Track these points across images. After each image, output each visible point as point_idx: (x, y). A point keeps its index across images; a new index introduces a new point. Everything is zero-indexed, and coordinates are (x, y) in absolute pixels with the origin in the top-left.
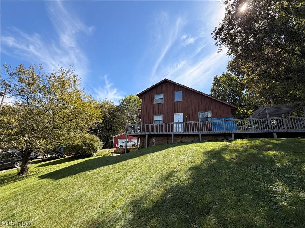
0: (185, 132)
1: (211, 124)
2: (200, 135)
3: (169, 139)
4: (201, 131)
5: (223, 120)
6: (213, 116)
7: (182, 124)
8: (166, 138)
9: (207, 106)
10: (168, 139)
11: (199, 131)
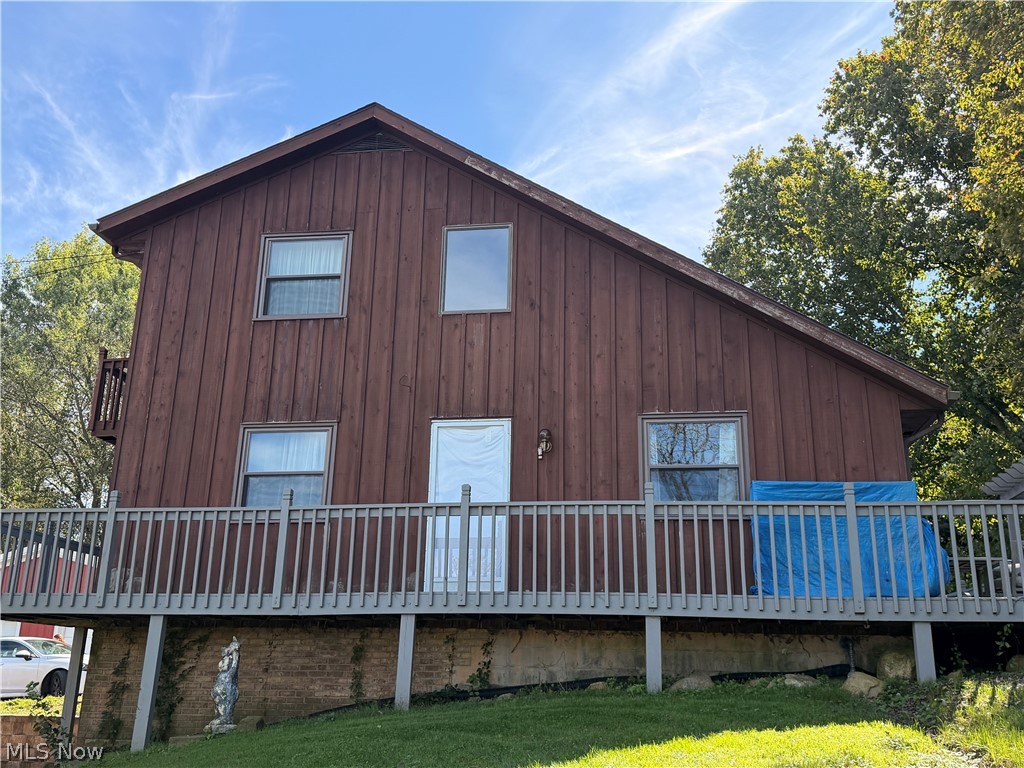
0: (516, 597)
1: (748, 522)
2: (653, 630)
3: (374, 657)
4: (661, 589)
5: (850, 500)
6: (757, 462)
7: (502, 520)
8: (349, 640)
9: (715, 374)
10: (359, 655)
11: (643, 588)
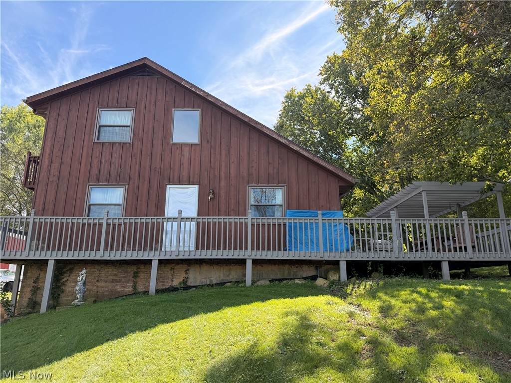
0: (198, 252)
1: (285, 225)
2: (249, 264)
3: (142, 275)
4: (253, 249)
5: (320, 217)
6: (289, 203)
7: (194, 224)
8: (132, 269)
9: (275, 170)
10: (136, 275)
11: (246, 249)
